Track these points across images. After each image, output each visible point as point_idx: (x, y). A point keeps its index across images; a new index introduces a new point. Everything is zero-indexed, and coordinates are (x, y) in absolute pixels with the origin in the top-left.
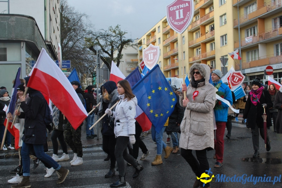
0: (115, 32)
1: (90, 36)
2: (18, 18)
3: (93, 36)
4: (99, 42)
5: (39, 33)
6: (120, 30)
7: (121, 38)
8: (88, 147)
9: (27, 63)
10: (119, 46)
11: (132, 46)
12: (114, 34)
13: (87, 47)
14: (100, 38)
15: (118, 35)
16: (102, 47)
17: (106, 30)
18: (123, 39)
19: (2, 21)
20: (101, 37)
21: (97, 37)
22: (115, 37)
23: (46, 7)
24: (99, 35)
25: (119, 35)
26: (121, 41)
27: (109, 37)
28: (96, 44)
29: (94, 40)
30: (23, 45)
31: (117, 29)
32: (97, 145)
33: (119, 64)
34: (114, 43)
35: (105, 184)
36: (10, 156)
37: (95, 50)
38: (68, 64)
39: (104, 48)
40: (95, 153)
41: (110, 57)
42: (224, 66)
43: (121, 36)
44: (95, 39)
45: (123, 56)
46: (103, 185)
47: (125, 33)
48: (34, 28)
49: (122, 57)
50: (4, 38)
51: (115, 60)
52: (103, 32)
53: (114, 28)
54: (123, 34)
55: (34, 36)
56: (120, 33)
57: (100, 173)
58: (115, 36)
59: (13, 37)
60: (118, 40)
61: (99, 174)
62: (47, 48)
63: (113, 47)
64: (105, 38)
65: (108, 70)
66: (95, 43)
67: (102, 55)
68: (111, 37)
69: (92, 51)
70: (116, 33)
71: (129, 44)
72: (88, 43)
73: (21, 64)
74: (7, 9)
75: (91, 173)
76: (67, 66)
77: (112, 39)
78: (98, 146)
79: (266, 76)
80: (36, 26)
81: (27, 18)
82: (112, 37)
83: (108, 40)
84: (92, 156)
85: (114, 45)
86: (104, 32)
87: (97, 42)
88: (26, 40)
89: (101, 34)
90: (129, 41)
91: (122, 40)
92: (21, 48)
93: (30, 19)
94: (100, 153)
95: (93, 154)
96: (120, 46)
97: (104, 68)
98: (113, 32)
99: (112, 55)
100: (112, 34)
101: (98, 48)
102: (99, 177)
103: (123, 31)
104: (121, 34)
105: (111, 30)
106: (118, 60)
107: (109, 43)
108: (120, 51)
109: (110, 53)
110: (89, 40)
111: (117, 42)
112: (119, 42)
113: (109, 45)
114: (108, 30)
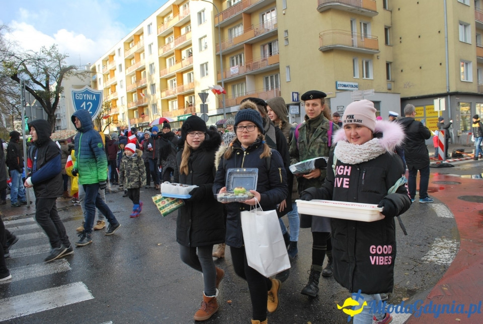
0: (49, 54)
1: (13, 59)
3: (16, 59)
4: (26, 68)
6: (58, 52)
7: (59, 63)
8: (13, 219)
10: (57, 74)
11: (76, 74)
12: (49, 58)
13: (7, 76)
14: (27, 63)
15: (56, 60)
16: (31, 75)
17: (36, 52)
20: (28, 61)
21: (23, 61)
24: (25, 58)
26: (60, 68)
27: (41, 62)
28: (22, 71)
31: (53, 50)
33: (58, 100)
34: (49, 70)
37: (20, 80)
39: (35, 78)
40: (23, 227)
41: (44, 90)
42: (204, 103)
43: (59, 61)
44: (19, 64)
45: (63, 89)
46: (31, 267)
47: (65, 57)
51: (52, 94)
52: (31, 53)
53: (48, 49)
54: (63, 58)
56: (58, 56)
57: (28, 251)
58: (50, 61)
60: (55, 66)
61: (25, 253)
63: (48, 76)
64: (36, 62)
65: (42, 109)
66: (19, 69)
67: (31, 87)
68: (44, 62)
69: (16, 82)
70: (51, 56)
71: (71, 72)
72: (9, 70)
77: (47, 64)
78: (28, 216)
82: (46, 62)
83: (40, 65)
84: (18, 230)
85: (50, 73)
86: (34, 54)
87: (24, 68)
89: (29, 57)
90: (71, 67)
91: (62, 66)
95: (20, 227)
96: (59, 75)
97: (36, 105)
98: (47, 54)
99: (47, 87)
100: (46, 57)
101: (24, 77)
102: (26, 256)
103: (63, 54)
104: (59, 58)
105: (44, 52)
106: (56, 94)
107: (42, 70)
108: (59, 83)
109: (45, 85)
110: (11, 66)
111: (53, 68)
112: (57, 69)
113: (43, 73)
114: (39, 52)
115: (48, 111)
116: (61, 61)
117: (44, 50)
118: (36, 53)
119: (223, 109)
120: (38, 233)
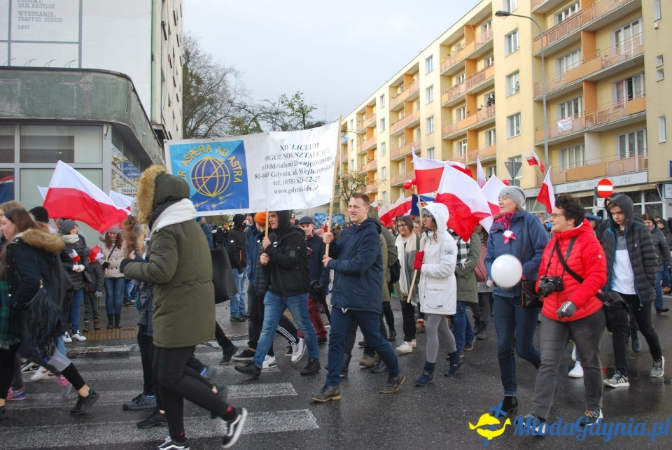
0: (291, 105)
1: (243, 113)
2: (98, 77)
3: (247, 114)
4: (258, 125)
5: (140, 107)
6: (303, 103)
7: (303, 119)
9: (114, 168)
12: (289, 111)
14: (260, 118)
15: (298, 113)
18: (308, 120)
19: (66, 83)
20: (263, 115)
21: (256, 116)
22: (292, 117)
23: (154, 54)
24: (259, 112)
25: (300, 112)
26: (304, 125)
27: (279, 117)
29: (249, 122)
30: (107, 131)
31: (296, 99)
36: (77, 354)
42: (513, 178)
43: (304, 115)
44: (251, 119)
46: (261, 415)
47: (312, 108)
48: (129, 97)
50: (70, 117)
52: (268, 105)
53: (290, 99)
54: (308, 111)
55: (130, 113)
56: (302, 109)
57: (256, 391)
58: (291, 115)
59: (87, 114)
60: (298, 123)
62: (155, 137)
64: (272, 118)
66: (250, 127)
68: (283, 117)
70: (293, 109)
72: (237, 128)
73: (102, 169)
74: (77, 58)
79: (598, 199)
80: (133, 94)
81: (115, 77)
82: (286, 116)
83: (277, 122)
86: (271, 105)
87: (256, 126)
88: (113, 121)
89: (264, 110)
91: (306, 123)
92: (102, 136)
93: (121, 80)
98: (287, 106)
100: (286, 111)
103: (309, 105)
104: (303, 112)
105: (284, 103)
110: (240, 122)
111: (294, 126)
114: (278, 103)
116: (306, 115)
117: (284, 99)
118: (274, 105)
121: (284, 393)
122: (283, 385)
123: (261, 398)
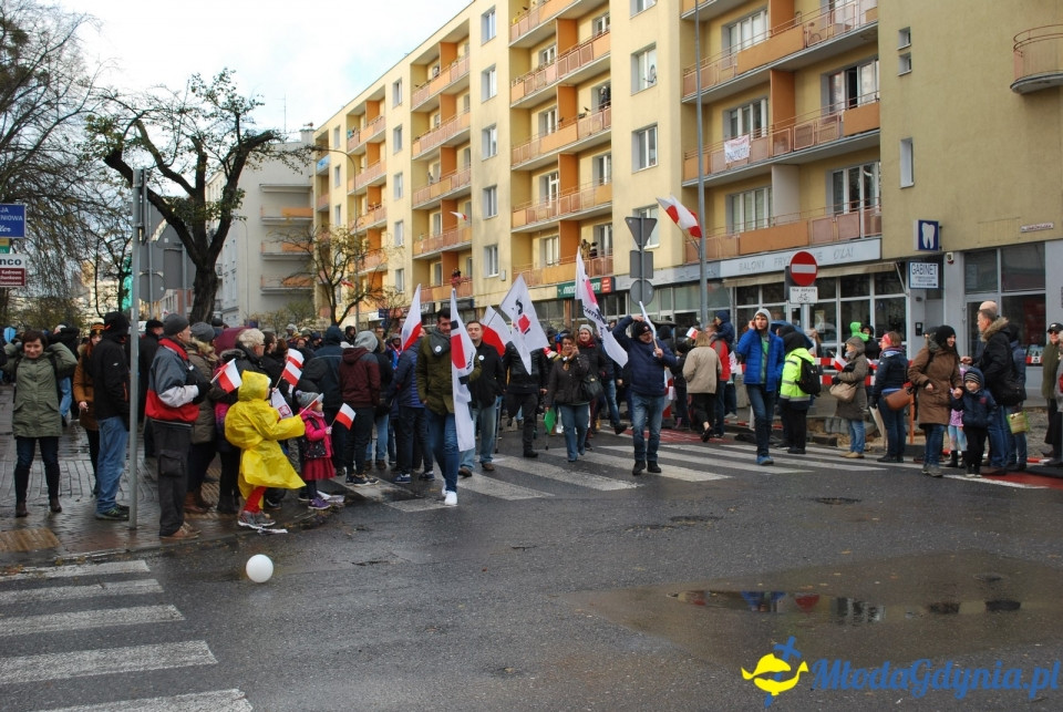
0: (211, 96)
1: (113, 109)
3: (121, 111)
4: (145, 135)
6: (235, 92)
7: (237, 123)
8: (90, 561)
10: (230, 155)
11: (282, 156)
12: (209, 107)
13: (95, 154)
14: (149, 120)
15: (227, 113)
16: (158, 156)
17: (175, 90)
18: (245, 126)
20: (153, 114)
21: (140, 116)
22: (214, 119)
24: (146, 108)
25: (230, 110)
26: (239, 136)
27: (188, 120)
28: (136, 142)
29: (125, 127)
31: (222, 85)
32: (128, 551)
33: (229, 226)
34: (207, 142)
35: (149, 700)
37: (129, 168)
38: (15, 218)
39: (169, 163)
40: (117, 585)
42: (640, 247)
43: (238, 116)
44: (129, 121)
45: (242, 196)
46: (144, 704)
47: (253, 104)
49: (242, 200)
51: (211, 210)
52: (166, 97)
53: (209, 83)
54: (247, 110)
56: (234, 104)
57: (133, 659)
58: (212, 115)
60: (226, 131)
61: (128, 664)
63: (203, 158)
64: (171, 118)
65: (181, 252)
66: (129, 137)
67: (157, 190)
68: (195, 119)
69: (118, 173)
70: (216, 103)
71: (268, 150)
72: (101, 138)
75: (97, 660)
76: (9, 229)
77: (203, 125)
78: (132, 554)
79: (791, 288)
82: (201, 118)
83: (183, 128)
84: (104, 592)
85: (210, 149)
86: (170, 95)
87: (139, 135)
89: (157, 103)
90: (268, 136)
91: (242, 133)
94: (138, 584)
95: (109, 585)
96: (234, 155)
97: (166, 240)
98: (203, 98)
99: (198, 192)
100: (200, 106)
101: (139, 159)
102: (127, 673)
103: (248, 98)
105: (197, 92)
106: (223, 210)
107: (189, 140)
108: (233, 178)
109: (192, 183)
110: (106, 127)
111: (219, 137)
112: (231, 140)
113: (190, 151)
114: (184, 90)
115: (198, 257)
116: (242, 117)
117: (198, 84)
118: (175, 94)
119: (698, 267)
120: (160, 608)
121: (192, 660)
122: (190, 645)
123: (144, 672)
